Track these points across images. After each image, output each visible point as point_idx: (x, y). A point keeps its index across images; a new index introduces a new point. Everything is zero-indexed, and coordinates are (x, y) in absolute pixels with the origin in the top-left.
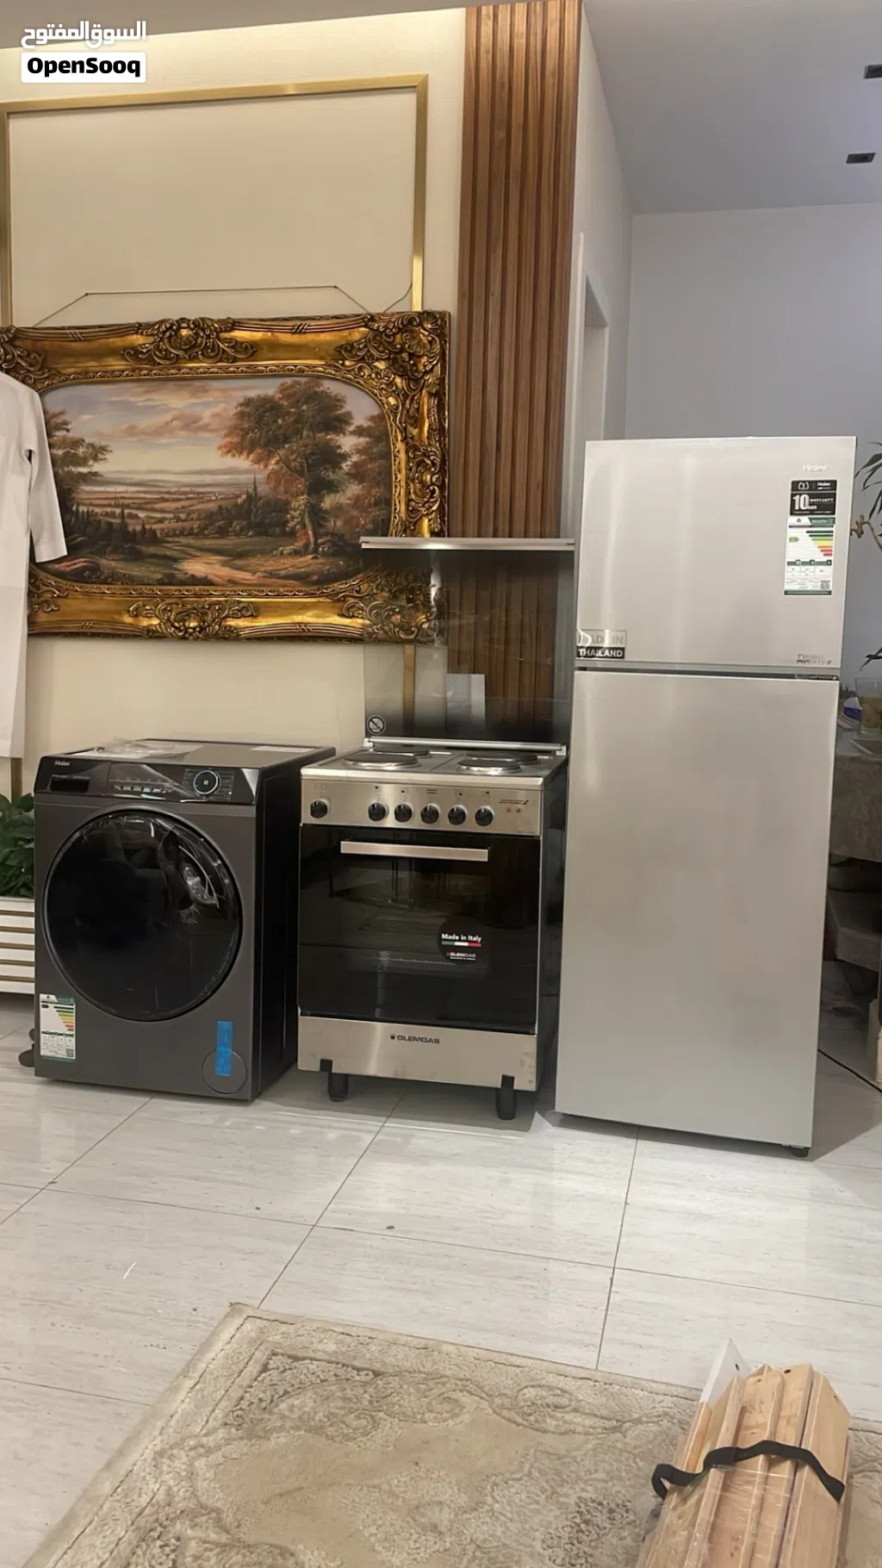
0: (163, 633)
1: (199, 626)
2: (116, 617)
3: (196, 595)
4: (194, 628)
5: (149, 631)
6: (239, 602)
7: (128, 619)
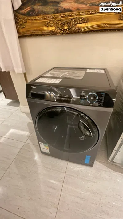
0: (57, 32)
1: (68, 28)
2: (42, 27)
3: (66, 16)
4: (66, 29)
5: (52, 32)
6: (81, 17)
7: (45, 28)
